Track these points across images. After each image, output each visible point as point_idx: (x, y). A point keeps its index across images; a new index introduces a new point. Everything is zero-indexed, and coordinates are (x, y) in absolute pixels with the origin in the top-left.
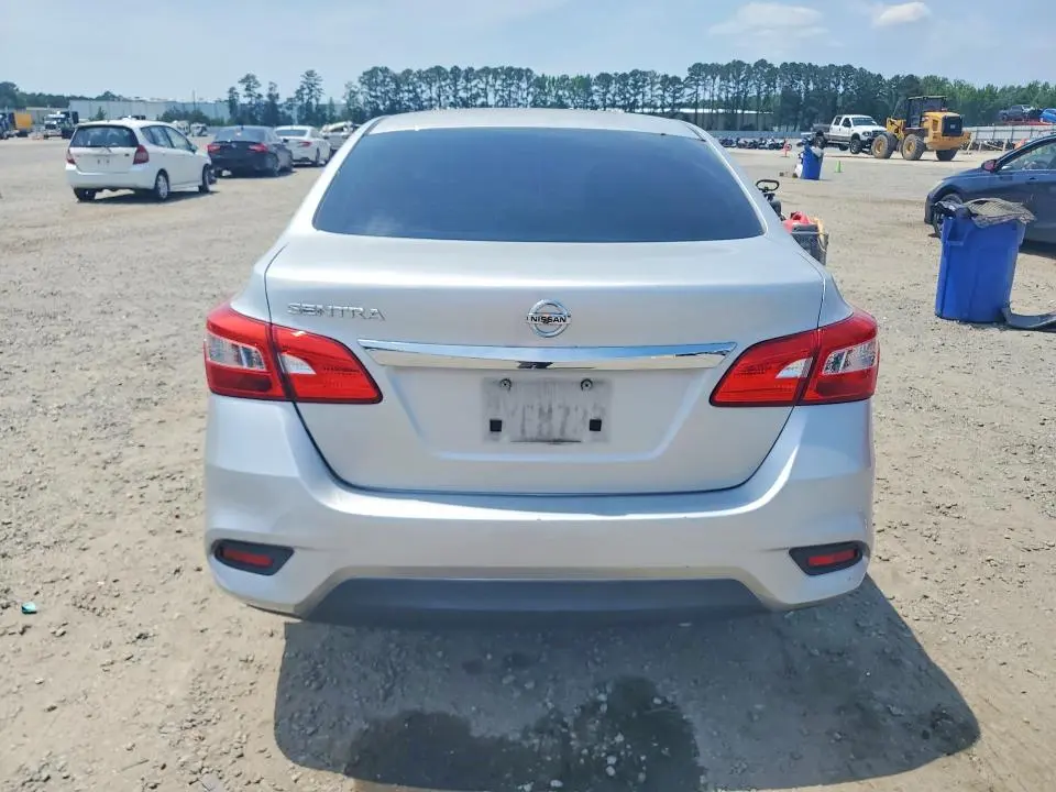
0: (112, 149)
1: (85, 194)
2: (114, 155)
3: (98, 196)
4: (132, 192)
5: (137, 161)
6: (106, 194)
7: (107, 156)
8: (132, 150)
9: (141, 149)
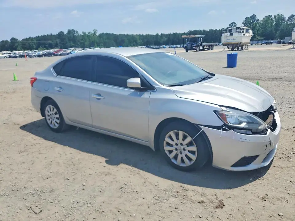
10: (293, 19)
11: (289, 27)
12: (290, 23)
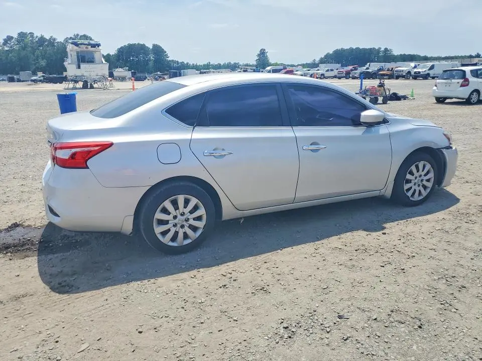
0: (452, 80)
1: (441, 100)
2: (454, 83)
3: (448, 101)
4: (465, 100)
5: (462, 86)
6: (454, 100)
7: (450, 83)
8: (461, 81)
9: (467, 80)
10: (12, 44)
11: (10, 55)
12: (7, 49)
